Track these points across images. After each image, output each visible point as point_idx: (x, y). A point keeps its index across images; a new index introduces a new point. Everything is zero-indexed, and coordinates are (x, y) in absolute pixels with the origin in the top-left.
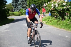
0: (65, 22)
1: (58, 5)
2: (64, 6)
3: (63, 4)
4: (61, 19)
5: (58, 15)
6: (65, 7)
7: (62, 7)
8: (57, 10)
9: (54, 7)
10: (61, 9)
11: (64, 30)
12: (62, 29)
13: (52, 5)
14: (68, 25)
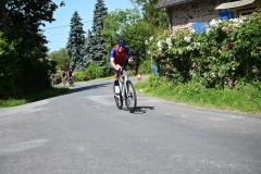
0: (191, 85)
1: (173, 42)
2: (188, 44)
3: (185, 38)
4: (181, 78)
5: (175, 70)
6: (189, 48)
7: (184, 48)
8: (171, 56)
9: (164, 50)
10: (180, 52)
11: (185, 104)
12: (181, 104)
13: (159, 44)
14: (198, 92)
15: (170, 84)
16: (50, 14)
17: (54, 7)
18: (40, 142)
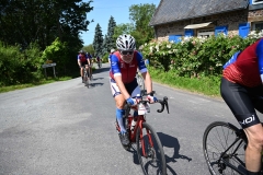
15: (156, 72)
16: (86, 27)
17: (88, 23)
18: (87, 115)
